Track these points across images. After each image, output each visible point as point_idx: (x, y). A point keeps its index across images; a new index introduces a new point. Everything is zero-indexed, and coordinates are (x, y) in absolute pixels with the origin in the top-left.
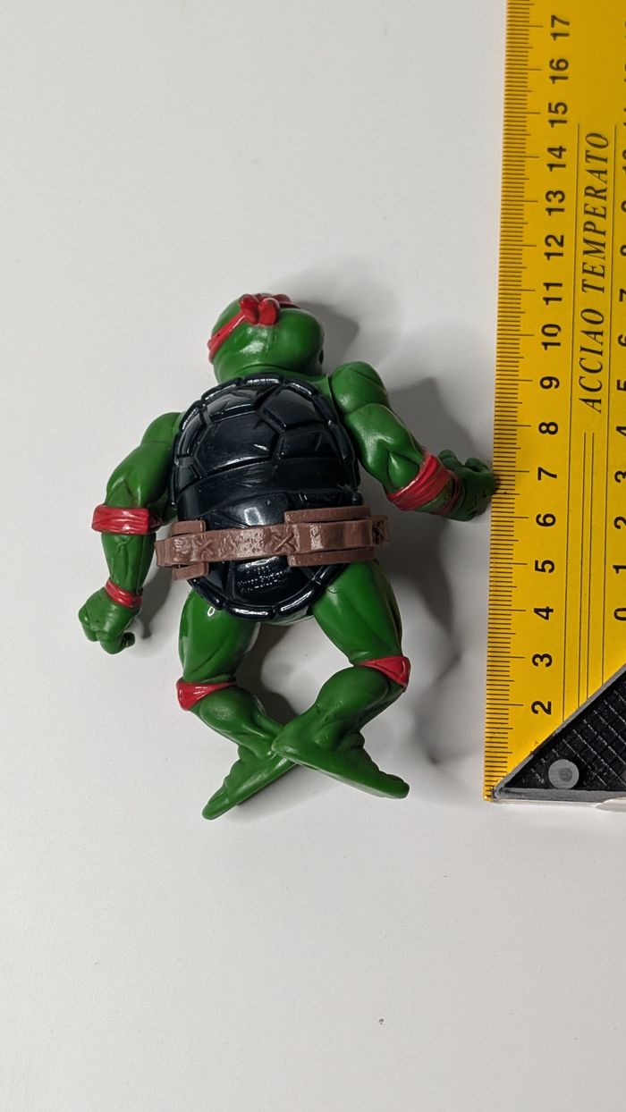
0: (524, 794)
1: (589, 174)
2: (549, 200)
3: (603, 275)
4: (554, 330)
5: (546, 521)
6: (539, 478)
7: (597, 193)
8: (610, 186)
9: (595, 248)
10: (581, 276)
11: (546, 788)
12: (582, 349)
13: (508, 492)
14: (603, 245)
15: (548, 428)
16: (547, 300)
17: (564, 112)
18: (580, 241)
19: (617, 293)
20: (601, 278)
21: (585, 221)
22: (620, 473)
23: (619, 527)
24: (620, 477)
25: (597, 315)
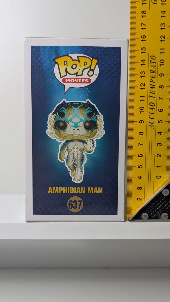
0: (136, 221)
1: (151, 66)
2: (141, 74)
3: (155, 93)
4: (142, 108)
5: (140, 156)
6: (139, 146)
7: (153, 72)
8: (156, 70)
9: (153, 87)
10: (149, 94)
11: (141, 219)
12: (150, 113)
13: (131, 149)
14: (155, 86)
15: (141, 133)
16: (141, 100)
17: (145, 50)
18: (149, 85)
19: (158, 98)
20: (154, 94)
21: (150, 79)
22: (158, 144)
23: (158, 157)
24: (158, 145)
25: (153, 104)
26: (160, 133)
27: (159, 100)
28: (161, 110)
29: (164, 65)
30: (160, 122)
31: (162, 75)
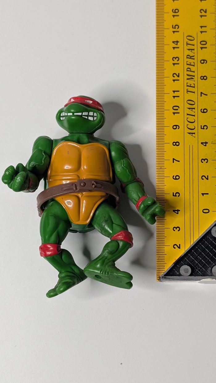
0: (171, 278)
1: (187, 50)
2: (174, 60)
4: (177, 108)
5: (176, 178)
6: (173, 162)
7: (191, 57)
8: (196, 55)
9: (191, 77)
10: (186, 88)
11: (179, 276)
12: (188, 114)
13: (162, 167)
14: (194, 76)
15: (176, 144)
16: (174, 97)
17: (178, 28)
18: (185, 75)
19: (199, 94)
20: (193, 88)
21: (187, 68)
22: (203, 159)
23: (203, 179)
24: (203, 161)
25: (193, 102)
26: (205, 144)
27: (201, 96)
28: (204, 111)
29: (206, 48)
30: (204, 127)
31: (204, 61)
